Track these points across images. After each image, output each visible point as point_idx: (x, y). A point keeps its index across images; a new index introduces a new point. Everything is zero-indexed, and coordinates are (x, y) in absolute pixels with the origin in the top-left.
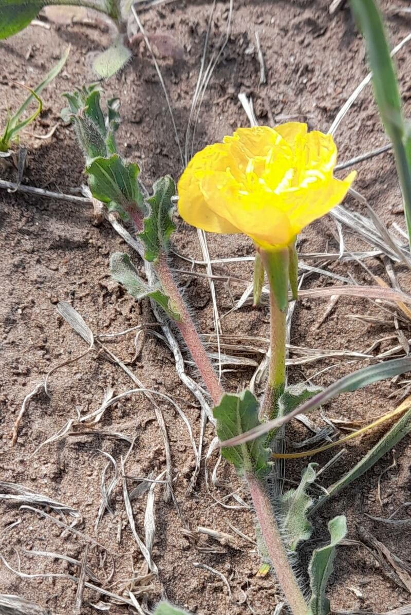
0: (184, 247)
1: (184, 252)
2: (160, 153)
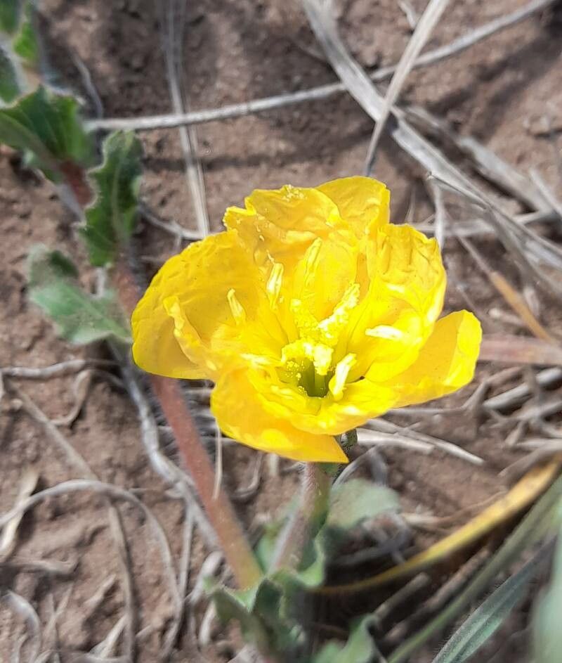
0: (163, 203)
1: (163, 212)
2: (125, 10)
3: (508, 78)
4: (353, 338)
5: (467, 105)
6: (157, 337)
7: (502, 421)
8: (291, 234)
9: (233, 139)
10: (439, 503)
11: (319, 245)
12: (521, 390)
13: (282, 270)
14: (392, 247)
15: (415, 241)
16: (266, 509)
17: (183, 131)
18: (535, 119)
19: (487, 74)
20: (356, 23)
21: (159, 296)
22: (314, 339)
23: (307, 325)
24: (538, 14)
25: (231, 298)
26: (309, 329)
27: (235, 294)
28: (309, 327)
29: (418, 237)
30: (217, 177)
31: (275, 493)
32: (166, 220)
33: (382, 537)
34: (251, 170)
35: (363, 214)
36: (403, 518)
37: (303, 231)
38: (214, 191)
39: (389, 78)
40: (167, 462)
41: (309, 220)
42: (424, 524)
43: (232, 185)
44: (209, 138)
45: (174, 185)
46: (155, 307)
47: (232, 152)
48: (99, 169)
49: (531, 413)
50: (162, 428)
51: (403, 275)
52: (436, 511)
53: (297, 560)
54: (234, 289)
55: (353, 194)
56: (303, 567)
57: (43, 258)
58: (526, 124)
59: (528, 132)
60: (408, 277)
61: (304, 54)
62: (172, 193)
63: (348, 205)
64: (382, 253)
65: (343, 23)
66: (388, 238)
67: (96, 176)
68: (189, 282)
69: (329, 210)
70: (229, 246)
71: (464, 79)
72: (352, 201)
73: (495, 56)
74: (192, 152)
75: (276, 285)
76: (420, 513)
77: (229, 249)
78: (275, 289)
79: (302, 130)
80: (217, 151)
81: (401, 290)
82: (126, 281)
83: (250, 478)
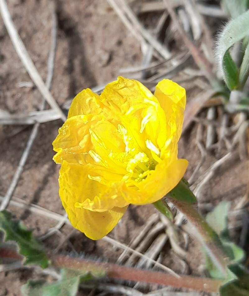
1: (42, 232)
3: (77, 62)
4: (141, 147)
5: (78, 84)
6: (89, 225)
7: (219, 145)
8: (80, 144)
9: (31, 185)
10: (239, 192)
11: (92, 131)
12: (210, 129)
13: (93, 151)
14: (111, 101)
15: (115, 88)
16: (198, 266)
17: (12, 202)
18: (100, 60)
19: (70, 70)
20: (16, 108)
21: (72, 210)
22: (130, 158)
23: (123, 156)
24: (59, 37)
25: (92, 178)
26: (125, 157)
27: (90, 175)
28: (124, 156)
29: (114, 84)
30: (42, 200)
31: (193, 258)
32: (46, 233)
33: (239, 224)
34: (48, 185)
35: (91, 109)
36: (237, 210)
37: (83, 139)
38: (47, 205)
39: (46, 103)
40: (151, 294)
41: (79, 132)
42: (244, 203)
43: (49, 196)
44: (24, 194)
45: (34, 221)
46: (76, 216)
47: (36, 188)
48: (5, 236)
49: (223, 131)
50: (135, 287)
51: (126, 104)
52: (241, 195)
53: (228, 258)
54: (89, 174)
55: (80, 108)
56: (232, 257)
57: (29, 289)
58: (100, 65)
59: (104, 66)
60: (129, 102)
61: (14, 137)
62: (37, 223)
63: (83, 112)
64: (112, 107)
65: (12, 112)
66: (107, 100)
67: (8, 239)
68: (74, 197)
69: (80, 118)
70: (69, 169)
71: (66, 80)
72: (83, 110)
73: (65, 62)
74: (25, 204)
75: (98, 157)
76: (238, 202)
77: (70, 169)
78: (100, 159)
79: (45, 155)
80: (31, 194)
81: (132, 109)
82: (61, 259)
83: (180, 265)
